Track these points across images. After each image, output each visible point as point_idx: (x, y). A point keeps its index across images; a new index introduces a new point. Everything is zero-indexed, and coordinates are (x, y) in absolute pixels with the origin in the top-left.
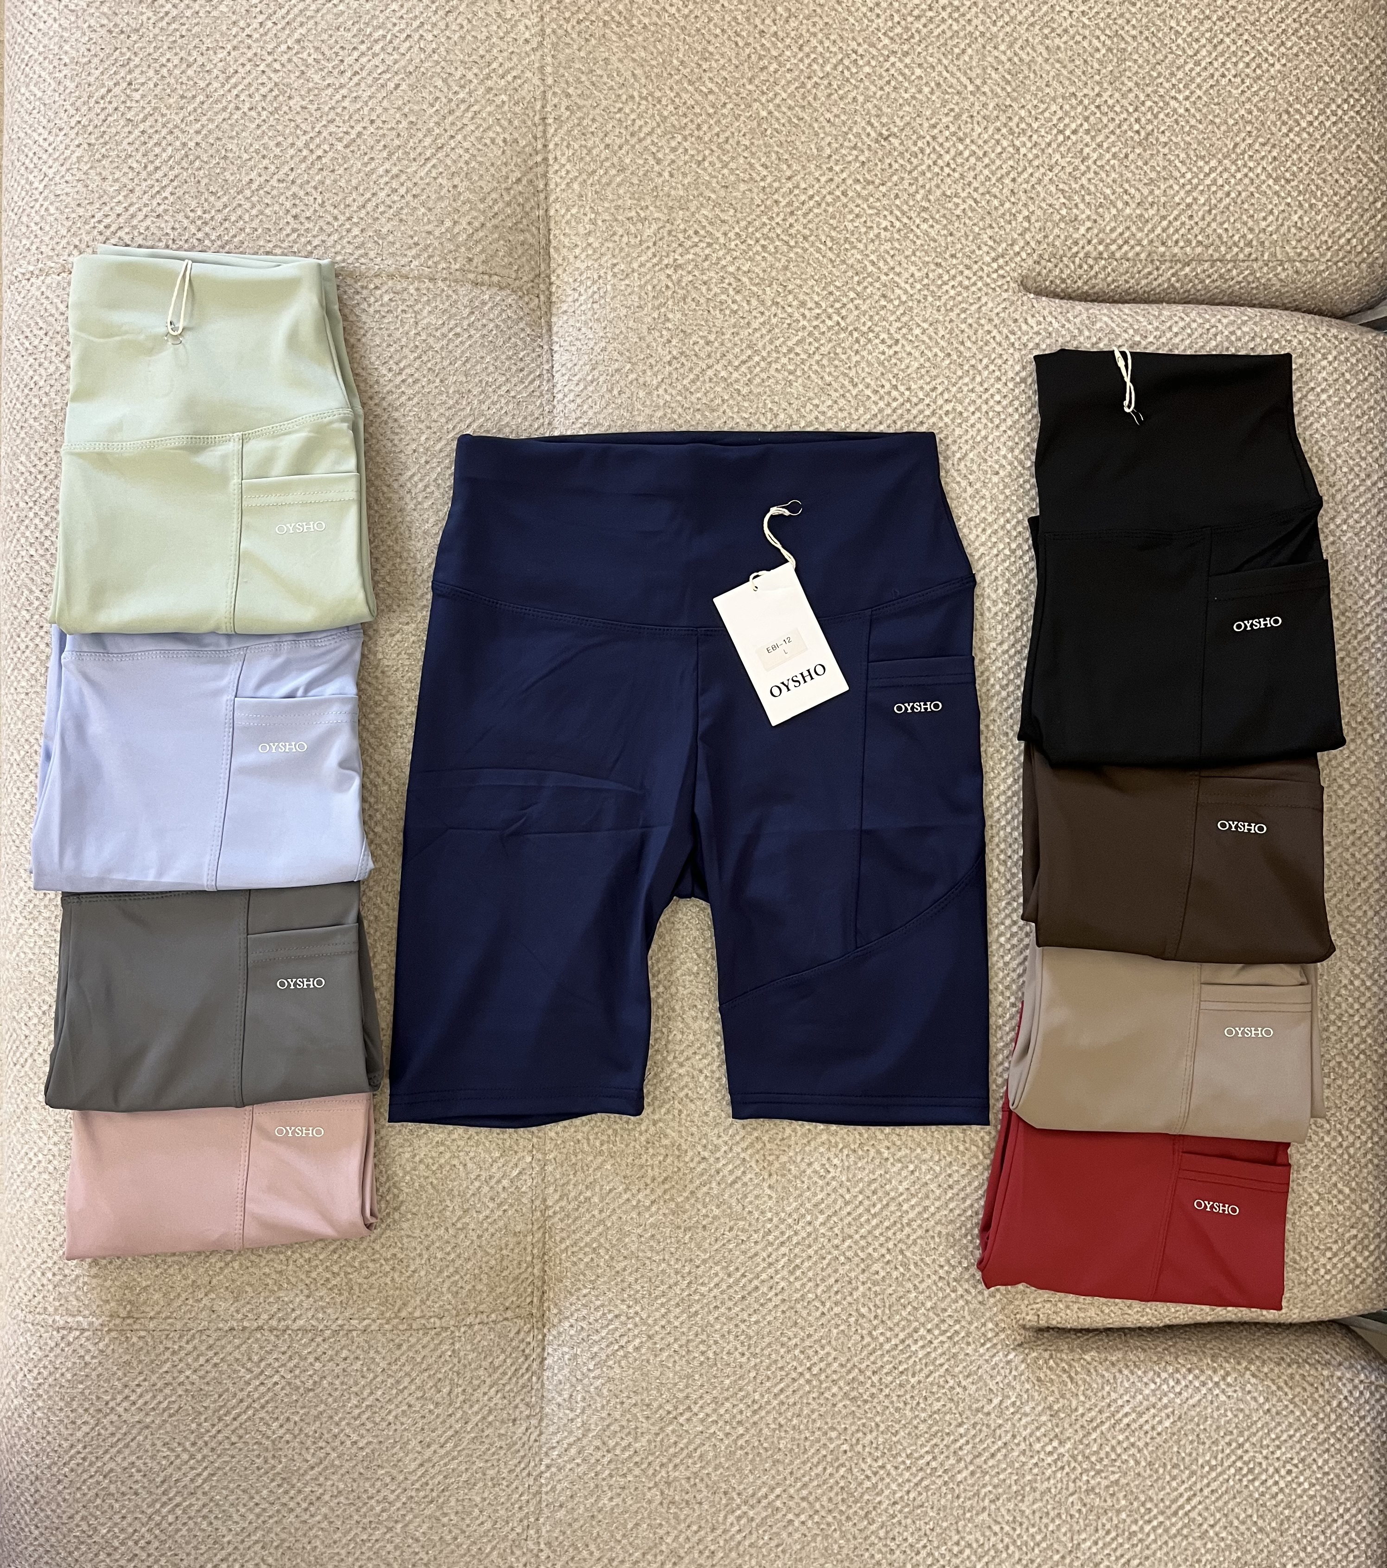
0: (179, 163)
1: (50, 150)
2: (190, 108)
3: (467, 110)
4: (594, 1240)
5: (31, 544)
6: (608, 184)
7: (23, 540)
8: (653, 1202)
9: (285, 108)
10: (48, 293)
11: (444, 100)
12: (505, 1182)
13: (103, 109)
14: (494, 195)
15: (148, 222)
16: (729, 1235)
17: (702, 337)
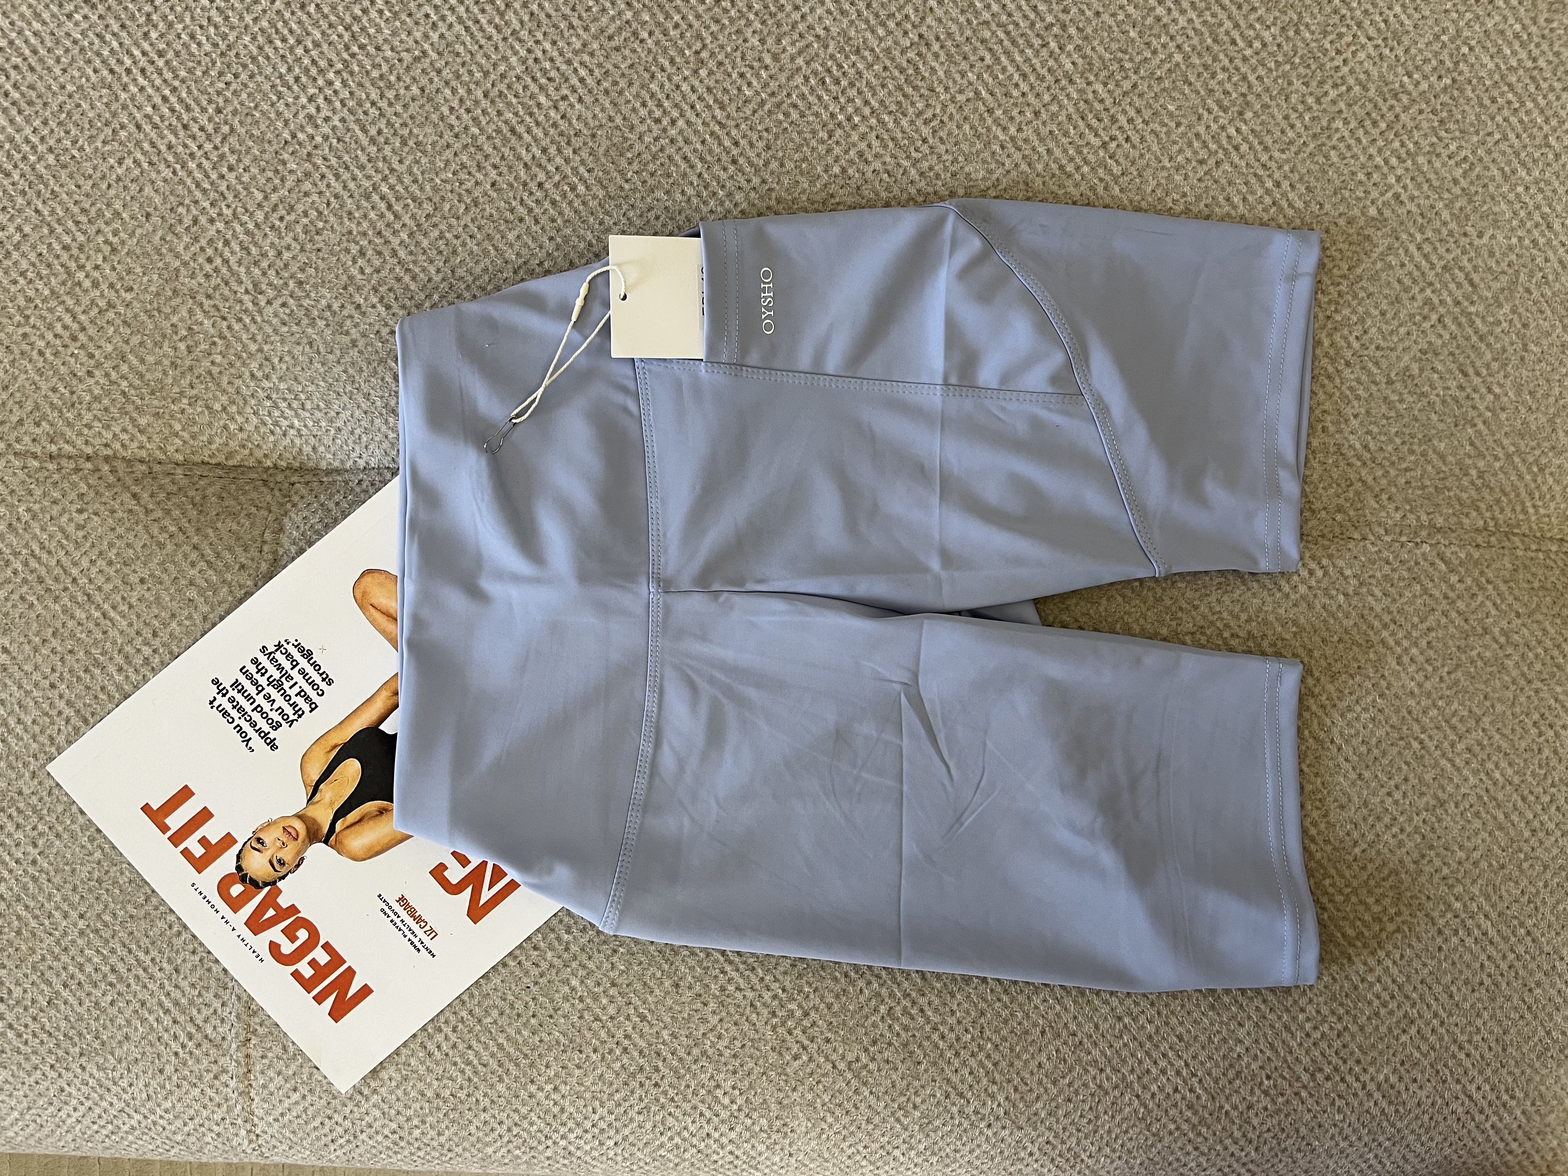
0: (107, 941)
1: (88, 1104)
2: (33, 923)
3: (39, 560)
4: (1529, 469)
5: (601, 1144)
6: (142, 376)
7: (595, 1154)
8: (1490, 390)
9: (34, 800)
10: (276, 1113)
11: (25, 589)
12: (1454, 579)
13: (35, 1035)
14: (155, 531)
15: (184, 984)
16: (1536, 294)
17: (354, 261)
